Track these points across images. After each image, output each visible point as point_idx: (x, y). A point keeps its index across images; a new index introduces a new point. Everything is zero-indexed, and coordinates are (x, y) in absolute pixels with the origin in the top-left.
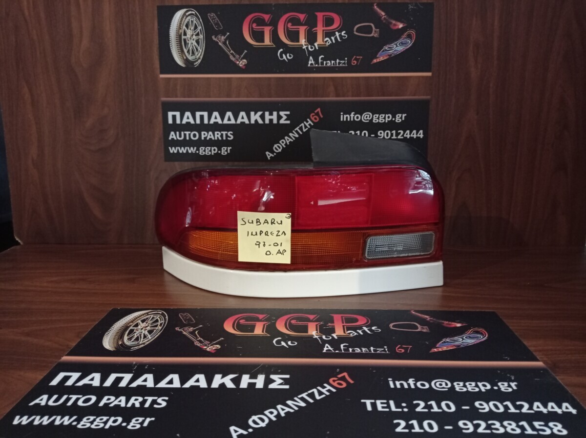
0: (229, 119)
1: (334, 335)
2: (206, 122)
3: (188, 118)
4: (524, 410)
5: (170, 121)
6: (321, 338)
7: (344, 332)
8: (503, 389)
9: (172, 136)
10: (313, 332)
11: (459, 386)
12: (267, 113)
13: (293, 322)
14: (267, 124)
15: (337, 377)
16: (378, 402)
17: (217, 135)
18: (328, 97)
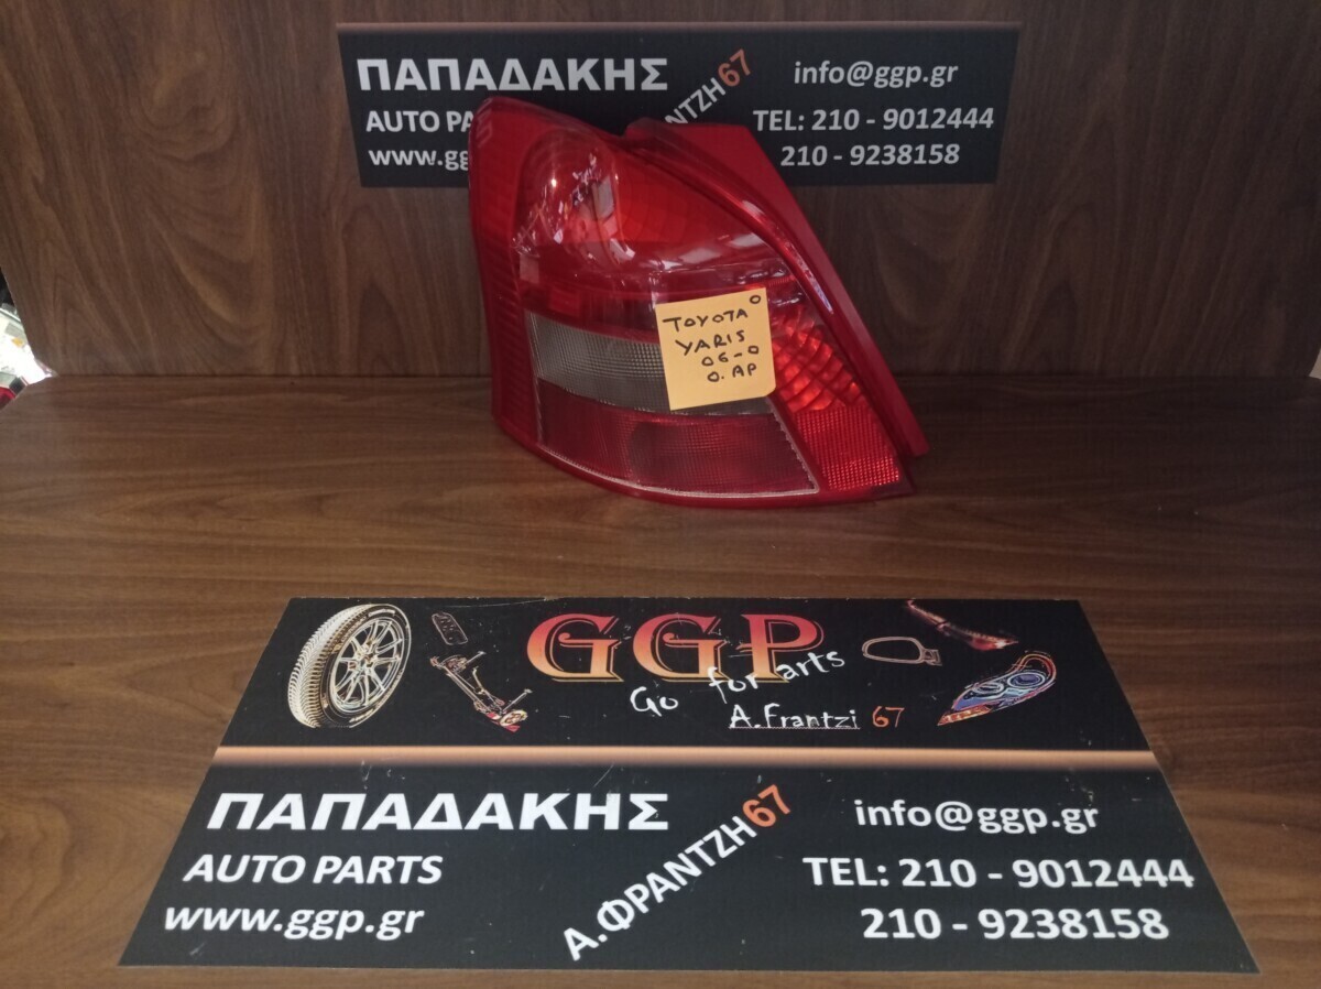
0: (514, 79)
1: (751, 678)
2: (455, 85)
3: (409, 76)
4: (1101, 882)
5: (365, 85)
6: (725, 686)
7: (772, 671)
8: (1069, 829)
9: (374, 121)
10: (709, 671)
11: (987, 821)
12: (609, 63)
13: (668, 638)
14: (610, 92)
15: (758, 799)
16: (835, 862)
18: (766, 20)
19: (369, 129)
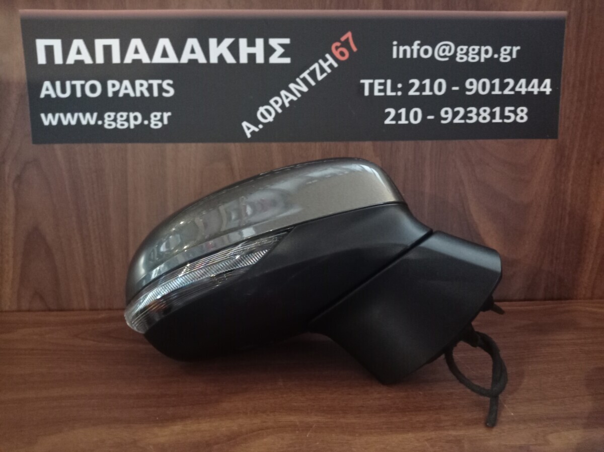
0: (165, 54)
2: (116, 59)
3: (79, 52)
5: (42, 59)
9: (47, 89)
12: (243, 42)
14: (243, 65)
17: (141, 88)
18: (367, 8)
19: (42, 96)
